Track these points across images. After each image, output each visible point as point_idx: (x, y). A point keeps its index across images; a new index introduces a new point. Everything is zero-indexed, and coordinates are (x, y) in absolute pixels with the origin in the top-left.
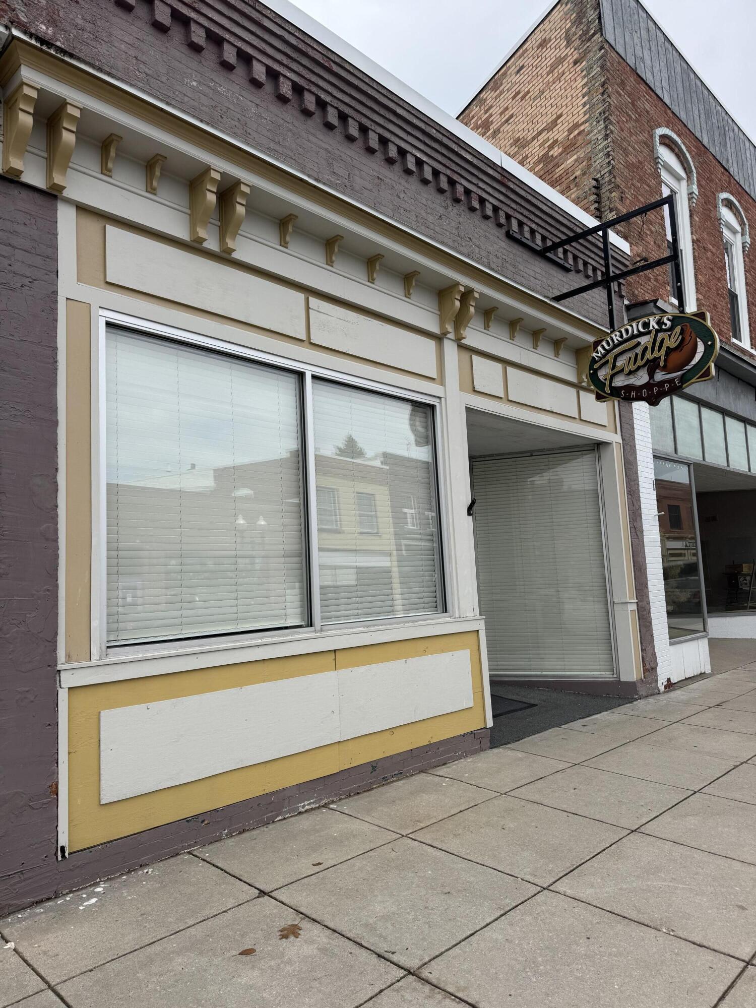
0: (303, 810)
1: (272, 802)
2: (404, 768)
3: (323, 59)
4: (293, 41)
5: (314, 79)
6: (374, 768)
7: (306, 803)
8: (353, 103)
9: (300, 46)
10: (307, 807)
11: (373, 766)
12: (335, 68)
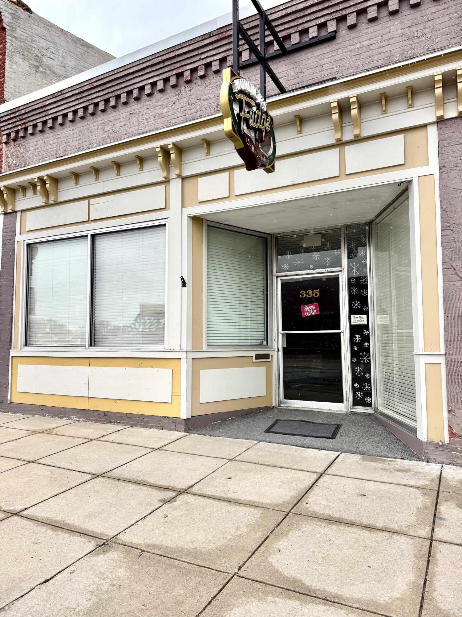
0: (73, 419)
1: (62, 411)
2: (121, 420)
3: (90, 86)
4: (77, 91)
5: (90, 97)
6: (105, 415)
7: (75, 417)
8: (109, 90)
9: (80, 91)
10: (75, 419)
11: (105, 414)
12: (95, 84)
